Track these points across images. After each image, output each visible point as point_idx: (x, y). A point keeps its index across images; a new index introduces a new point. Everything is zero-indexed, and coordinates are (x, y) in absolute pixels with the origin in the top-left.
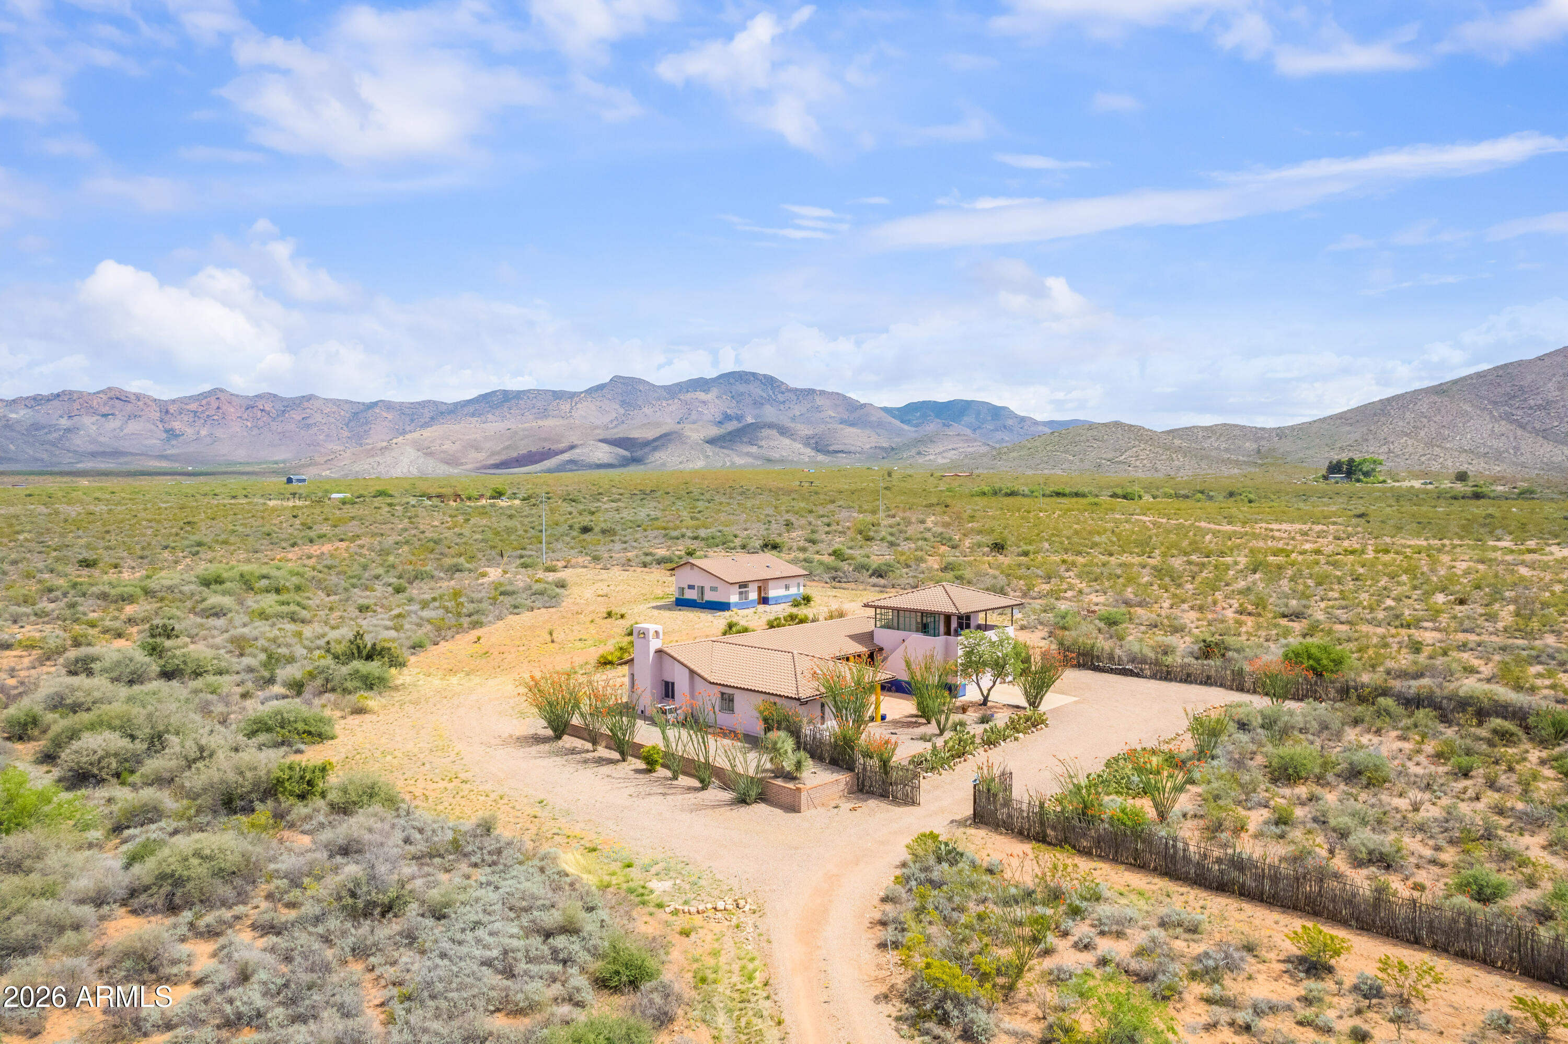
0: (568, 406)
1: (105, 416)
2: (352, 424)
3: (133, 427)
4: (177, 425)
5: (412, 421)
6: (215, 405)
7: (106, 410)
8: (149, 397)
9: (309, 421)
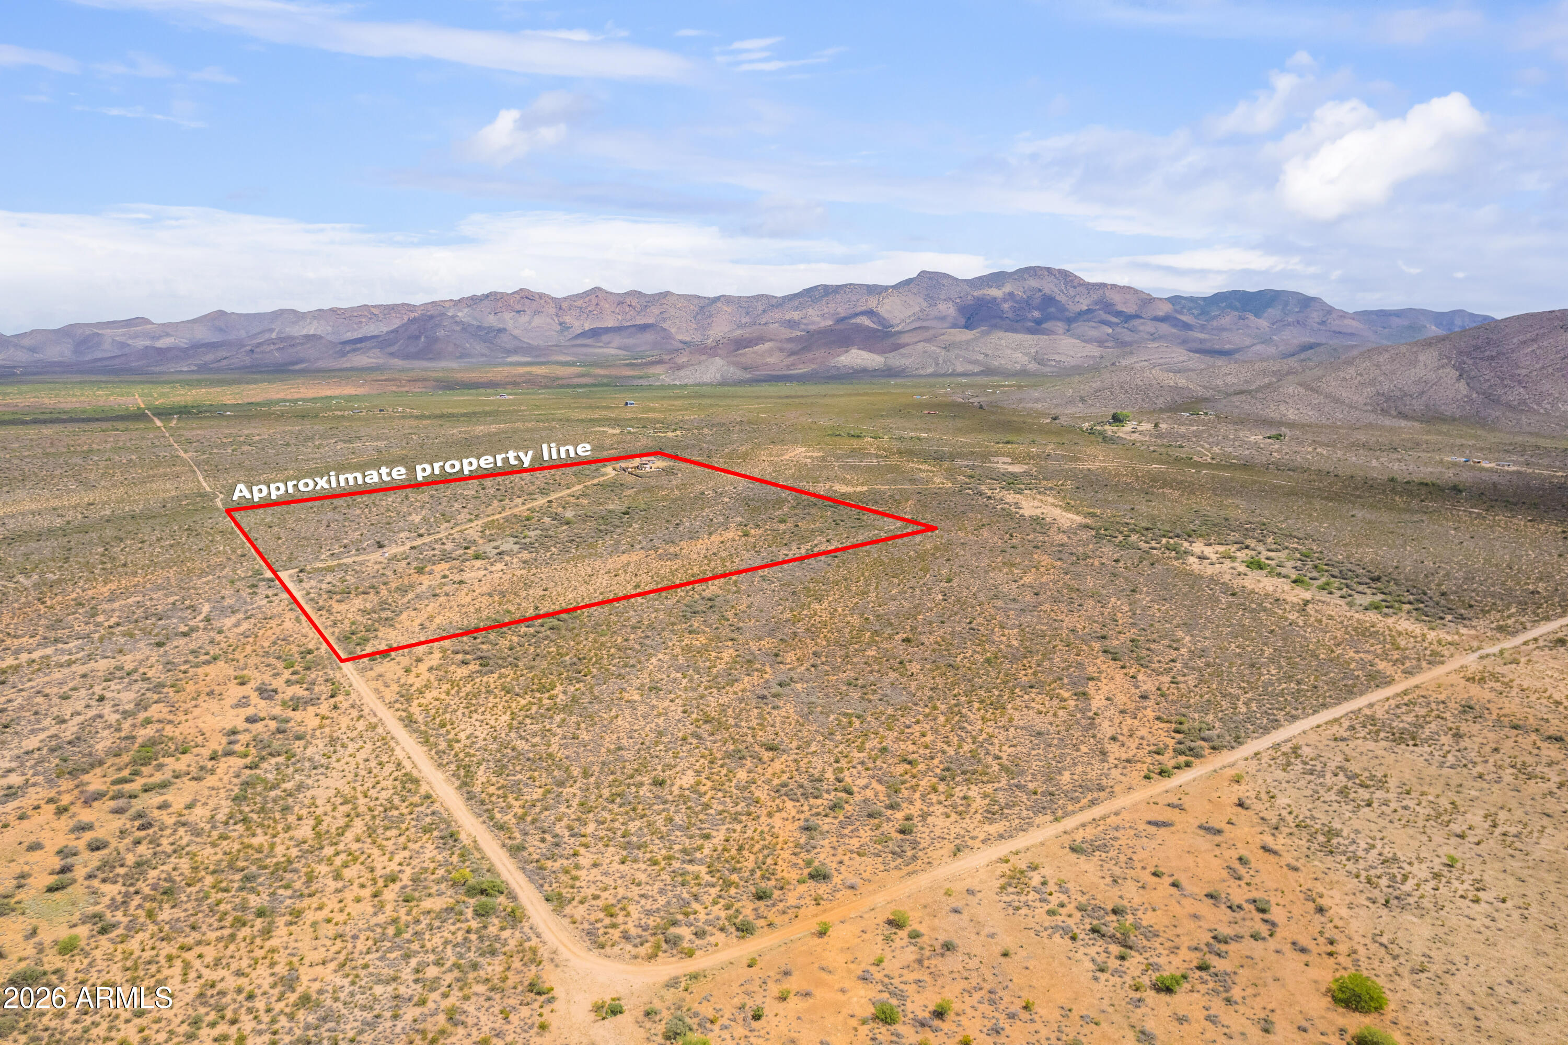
0: (876, 302)
1: (518, 312)
2: (699, 317)
3: (537, 321)
4: (567, 319)
5: (747, 313)
6: (594, 302)
7: (518, 307)
8: (548, 296)
9: (665, 315)
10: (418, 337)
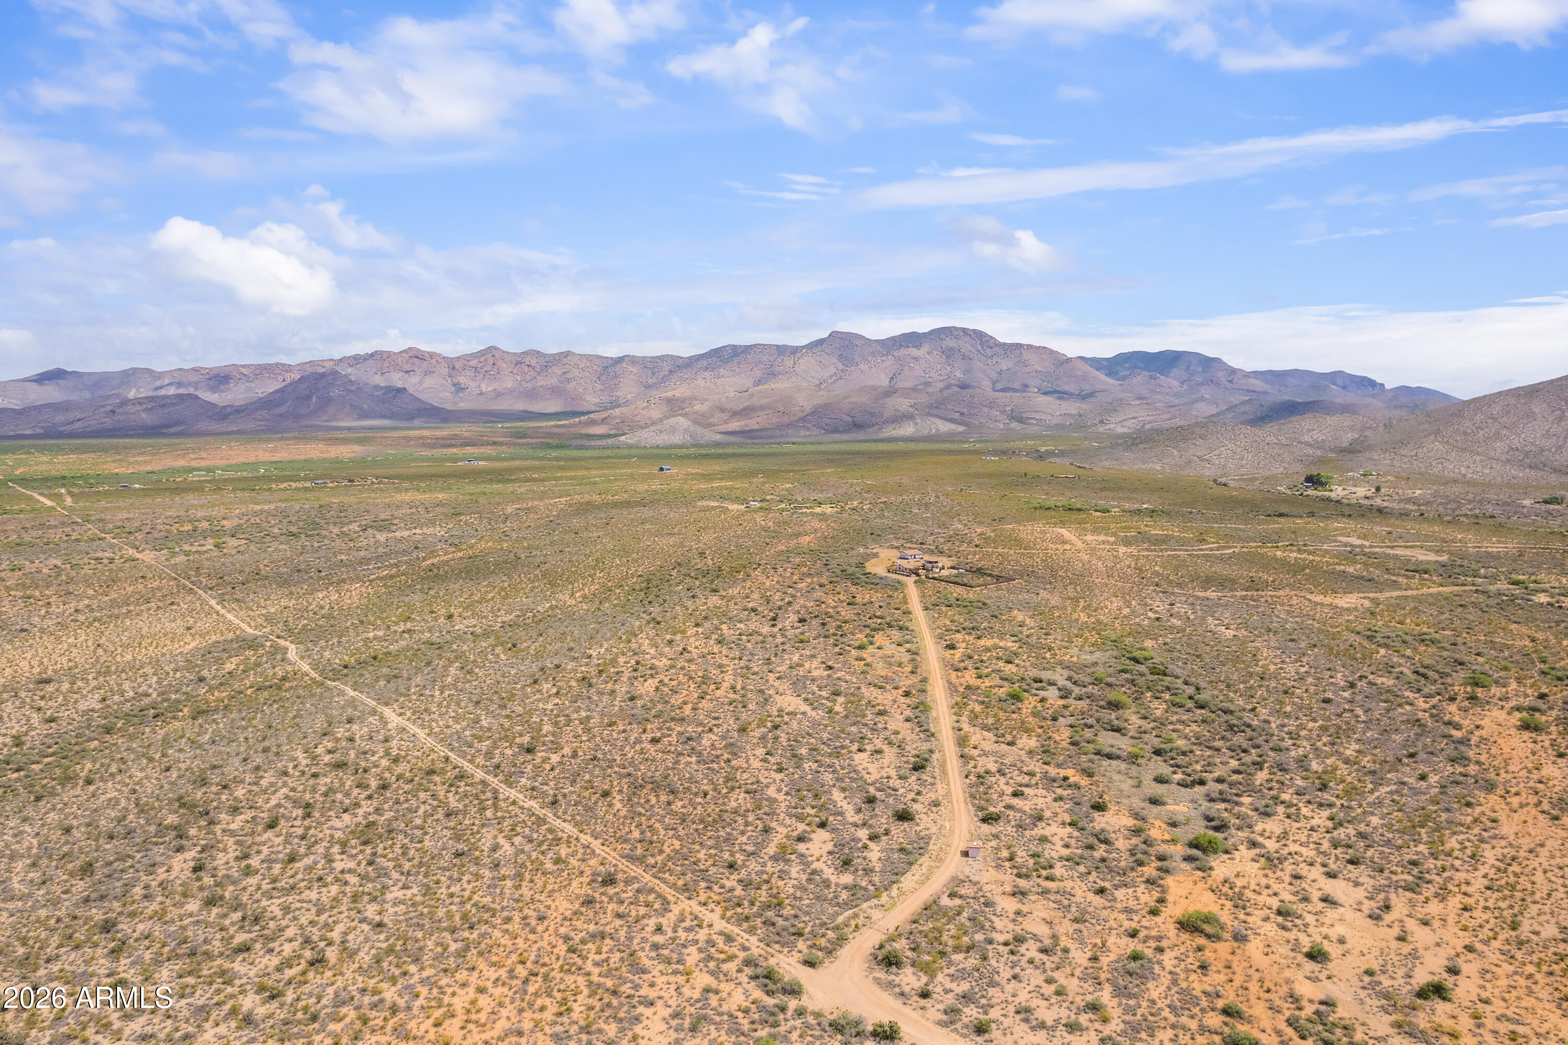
0: (792, 362)
1: (407, 372)
2: (603, 378)
3: (429, 382)
4: (462, 380)
5: (653, 374)
6: (491, 362)
7: (408, 367)
8: (439, 355)
9: (569, 376)
10: (309, 398)
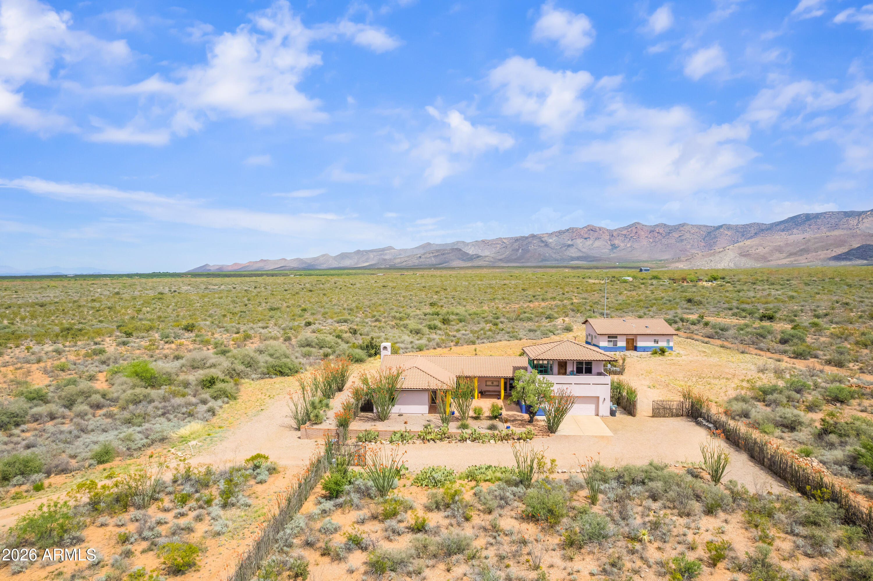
1: (586, 239)
3: (597, 244)
4: (616, 242)
5: (743, 235)
6: (634, 231)
7: (586, 236)
8: (605, 229)
9: (682, 238)
